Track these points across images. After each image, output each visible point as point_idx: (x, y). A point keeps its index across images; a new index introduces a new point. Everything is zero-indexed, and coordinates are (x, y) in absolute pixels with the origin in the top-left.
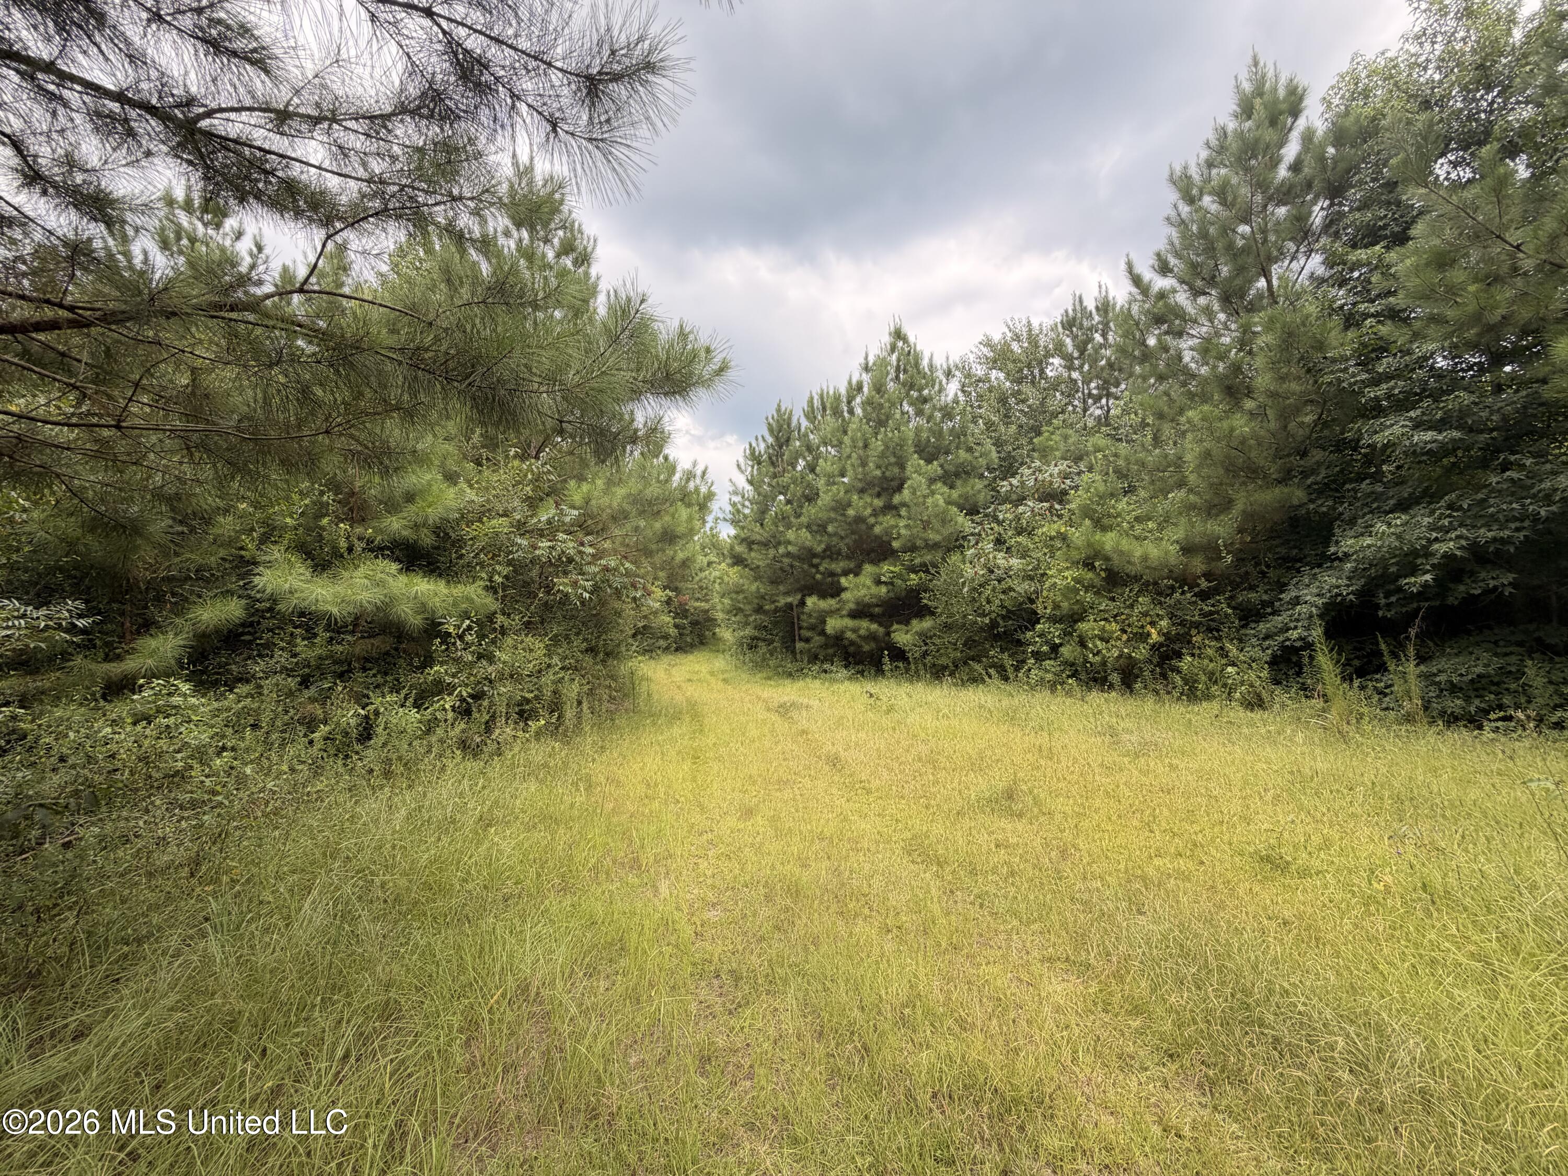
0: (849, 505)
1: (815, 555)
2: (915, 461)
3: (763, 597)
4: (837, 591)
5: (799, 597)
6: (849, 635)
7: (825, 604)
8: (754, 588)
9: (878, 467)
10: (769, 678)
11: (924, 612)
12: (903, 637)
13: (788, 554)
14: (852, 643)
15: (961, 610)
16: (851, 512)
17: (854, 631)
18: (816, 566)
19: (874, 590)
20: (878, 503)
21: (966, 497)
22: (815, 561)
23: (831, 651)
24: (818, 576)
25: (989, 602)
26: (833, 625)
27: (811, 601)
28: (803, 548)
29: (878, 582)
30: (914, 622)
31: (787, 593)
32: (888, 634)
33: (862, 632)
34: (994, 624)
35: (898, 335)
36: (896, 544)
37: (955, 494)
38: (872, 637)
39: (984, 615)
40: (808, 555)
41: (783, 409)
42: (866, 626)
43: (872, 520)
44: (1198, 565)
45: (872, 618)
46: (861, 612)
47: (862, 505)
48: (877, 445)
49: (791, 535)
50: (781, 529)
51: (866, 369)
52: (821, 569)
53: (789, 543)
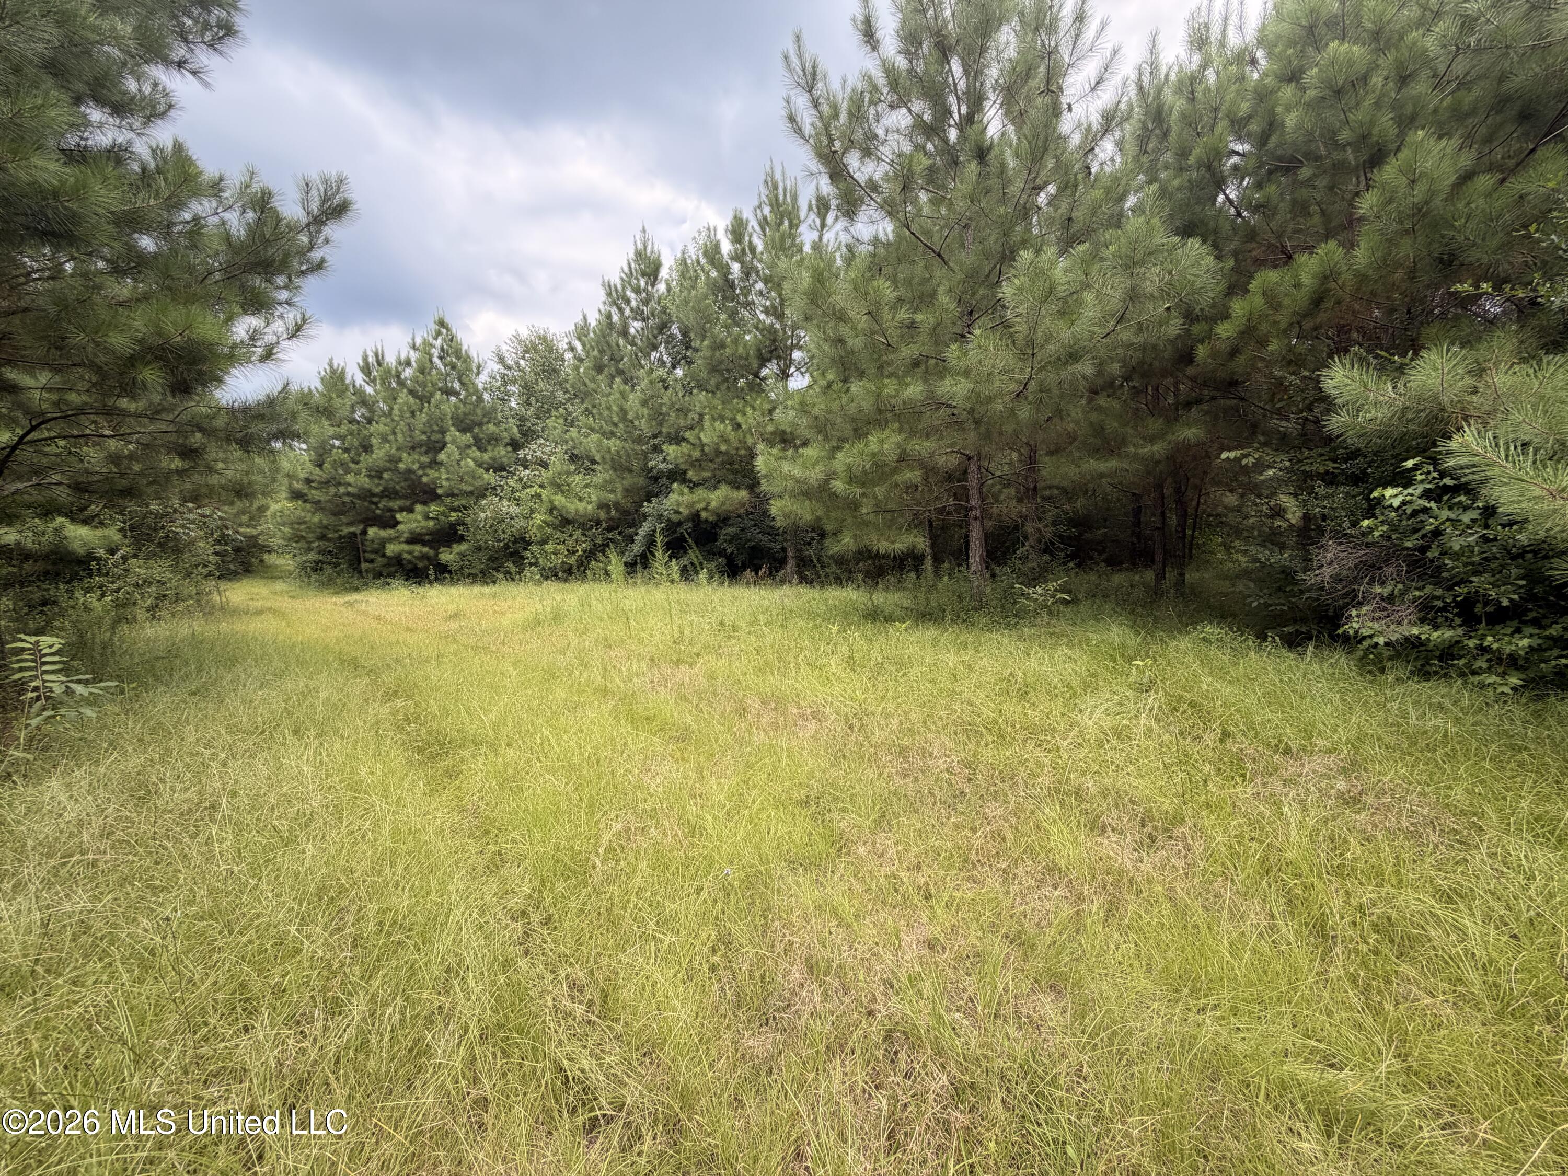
0: (400, 460)
1: (374, 495)
2: (453, 433)
3: (326, 527)
4: (395, 524)
5: (361, 527)
6: (405, 556)
7: (384, 533)
8: (316, 519)
9: (424, 433)
10: (337, 593)
11: (461, 539)
12: (447, 556)
13: (348, 494)
14: (410, 562)
15: (484, 538)
16: (402, 466)
17: (410, 553)
18: (376, 504)
19: (423, 523)
20: (425, 459)
21: (494, 459)
22: (375, 499)
23: (393, 569)
24: (378, 512)
25: (504, 532)
26: (391, 549)
27: (372, 531)
28: (361, 488)
29: (427, 518)
30: (455, 546)
31: (350, 524)
32: (437, 555)
33: (416, 554)
34: (507, 547)
35: (442, 323)
36: (439, 491)
37: (486, 457)
38: (424, 557)
39: (499, 541)
40: (366, 495)
41: (335, 366)
42: (418, 549)
43: (420, 472)
44: (602, 515)
45: (424, 543)
46: (414, 539)
47: (409, 461)
48: (422, 418)
49: (350, 478)
50: (341, 472)
51: (414, 347)
52: (380, 505)
53: (350, 485)
